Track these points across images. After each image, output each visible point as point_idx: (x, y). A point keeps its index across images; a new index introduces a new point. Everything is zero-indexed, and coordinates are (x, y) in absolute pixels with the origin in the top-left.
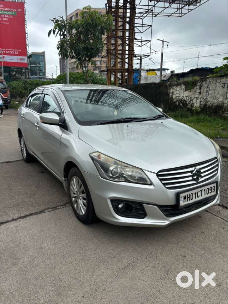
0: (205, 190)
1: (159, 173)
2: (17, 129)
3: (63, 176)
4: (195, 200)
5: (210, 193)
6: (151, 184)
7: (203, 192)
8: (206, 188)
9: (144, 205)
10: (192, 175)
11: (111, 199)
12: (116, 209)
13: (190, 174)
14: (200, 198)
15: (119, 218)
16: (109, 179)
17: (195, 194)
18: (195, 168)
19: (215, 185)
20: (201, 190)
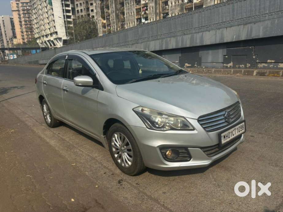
0: (237, 129)
1: (200, 119)
2: (38, 96)
3: (102, 133)
4: (232, 137)
5: (241, 131)
6: (194, 129)
7: (236, 130)
8: (238, 127)
9: (189, 148)
10: (224, 117)
11: (160, 147)
12: (164, 156)
13: (223, 117)
14: (235, 136)
15: (168, 164)
16: (155, 129)
17: (231, 132)
18: (226, 112)
19: (243, 123)
20: (235, 129)
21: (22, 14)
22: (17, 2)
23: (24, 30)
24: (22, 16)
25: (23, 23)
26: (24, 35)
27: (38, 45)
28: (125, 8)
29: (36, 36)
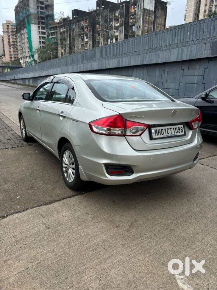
21: (11, 35)
22: (8, 25)
23: (12, 50)
24: (11, 37)
25: (11, 43)
26: (11, 54)
27: (21, 65)
28: (75, 43)
29: (20, 56)
